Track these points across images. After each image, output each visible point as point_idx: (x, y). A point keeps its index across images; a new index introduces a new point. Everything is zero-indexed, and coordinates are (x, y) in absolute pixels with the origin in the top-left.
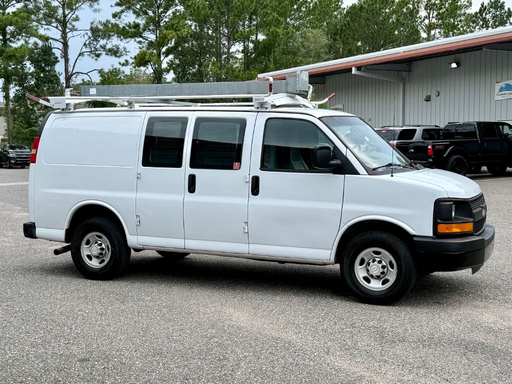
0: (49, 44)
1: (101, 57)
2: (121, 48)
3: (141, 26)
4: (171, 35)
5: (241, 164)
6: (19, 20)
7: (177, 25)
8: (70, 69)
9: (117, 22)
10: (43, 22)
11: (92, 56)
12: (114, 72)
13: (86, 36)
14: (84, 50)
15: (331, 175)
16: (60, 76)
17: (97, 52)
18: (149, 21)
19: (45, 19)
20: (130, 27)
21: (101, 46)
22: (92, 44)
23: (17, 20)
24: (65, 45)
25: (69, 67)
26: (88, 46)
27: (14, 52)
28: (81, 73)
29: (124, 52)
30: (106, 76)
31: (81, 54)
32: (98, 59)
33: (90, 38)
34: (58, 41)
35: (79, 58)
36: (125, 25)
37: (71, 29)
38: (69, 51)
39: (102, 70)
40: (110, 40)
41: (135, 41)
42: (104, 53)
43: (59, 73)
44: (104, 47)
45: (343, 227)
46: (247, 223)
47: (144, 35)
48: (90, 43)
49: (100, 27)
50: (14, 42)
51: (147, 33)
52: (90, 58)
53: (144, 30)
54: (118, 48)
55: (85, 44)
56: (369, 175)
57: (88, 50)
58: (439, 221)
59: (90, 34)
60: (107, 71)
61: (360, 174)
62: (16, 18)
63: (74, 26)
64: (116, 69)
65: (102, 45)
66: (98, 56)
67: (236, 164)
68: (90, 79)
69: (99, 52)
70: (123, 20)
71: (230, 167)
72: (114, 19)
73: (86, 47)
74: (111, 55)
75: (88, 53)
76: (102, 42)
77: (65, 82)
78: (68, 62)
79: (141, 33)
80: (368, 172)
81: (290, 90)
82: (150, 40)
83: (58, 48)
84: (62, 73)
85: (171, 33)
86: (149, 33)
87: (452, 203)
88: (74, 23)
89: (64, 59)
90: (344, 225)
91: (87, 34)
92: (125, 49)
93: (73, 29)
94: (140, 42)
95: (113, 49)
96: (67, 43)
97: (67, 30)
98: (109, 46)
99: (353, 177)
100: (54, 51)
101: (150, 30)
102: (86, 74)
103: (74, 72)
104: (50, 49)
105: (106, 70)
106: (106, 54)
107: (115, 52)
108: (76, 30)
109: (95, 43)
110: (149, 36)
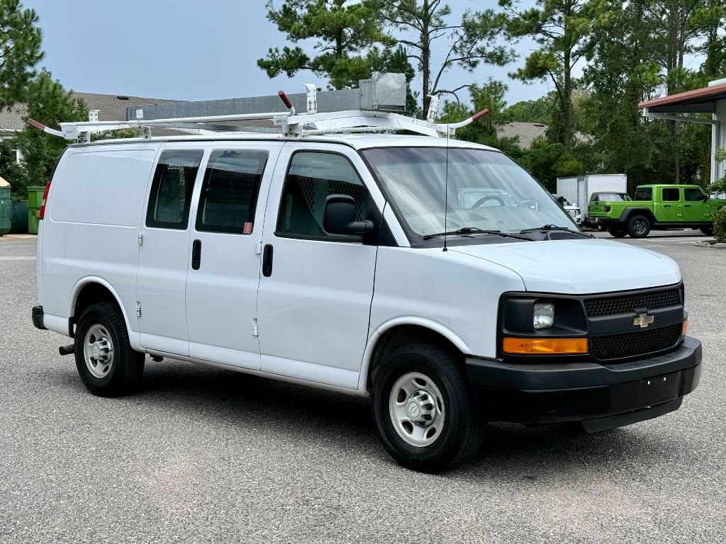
0: (403, 51)
1: (478, 66)
2: (507, 50)
3: (540, 16)
4: (580, 26)
5: (253, 225)
6: (355, 17)
7: (593, 8)
8: (431, 87)
9: (507, 12)
10: (399, 19)
11: (464, 65)
12: (493, 88)
13: (455, 35)
14: (453, 56)
15: (360, 245)
16: (416, 97)
17: (472, 60)
18: (550, 6)
19: (401, 14)
20: (524, 18)
21: (477, 49)
22: (465, 46)
23: (352, 18)
24: (426, 51)
25: (429, 84)
26: (458, 51)
27: (346, 65)
28: (445, 92)
29: (511, 57)
30: (480, 94)
31: (447, 64)
32: (474, 70)
33: (462, 38)
34: (415, 45)
35: (445, 69)
36: (517, 16)
37: (437, 26)
38: (431, 60)
39: (475, 85)
40: (493, 40)
41: (534, 39)
42: (482, 60)
43: (415, 93)
44: (481, 51)
45: (372, 334)
46: (256, 320)
47: (543, 29)
48: (461, 46)
49: (478, 21)
50: (356, 50)
51: (548, 25)
52: (462, 68)
53: (544, 21)
54: (502, 52)
55: (454, 48)
56: (412, 247)
57: (459, 56)
58: (505, 331)
59: (462, 32)
60: (482, 88)
61: (397, 246)
62: (351, 15)
63: (441, 22)
64: (495, 83)
65: (480, 49)
66: (474, 65)
67: (248, 225)
68: (457, 100)
69: (475, 59)
70: (516, 8)
71: (240, 231)
72: (502, 7)
73: (456, 52)
74: (493, 62)
75: (459, 61)
76: (481, 43)
77: (422, 107)
78: (428, 76)
79: (540, 27)
80: (410, 242)
81: (365, 104)
82: (555, 35)
83: (416, 57)
84: (419, 93)
85: (581, 23)
86: (552, 24)
87: (533, 301)
88: (442, 18)
89: (422, 72)
90: (374, 332)
91: (457, 33)
92: (512, 52)
93: (441, 26)
94: (542, 41)
95: (495, 54)
96: (428, 48)
97: (430, 28)
98: (489, 50)
99: (387, 250)
100: (410, 60)
101: (554, 20)
102: (452, 93)
103: (436, 90)
104: (405, 57)
105: (481, 86)
106: (486, 61)
107: (498, 58)
108: (444, 27)
109: (469, 45)
110: (552, 29)
